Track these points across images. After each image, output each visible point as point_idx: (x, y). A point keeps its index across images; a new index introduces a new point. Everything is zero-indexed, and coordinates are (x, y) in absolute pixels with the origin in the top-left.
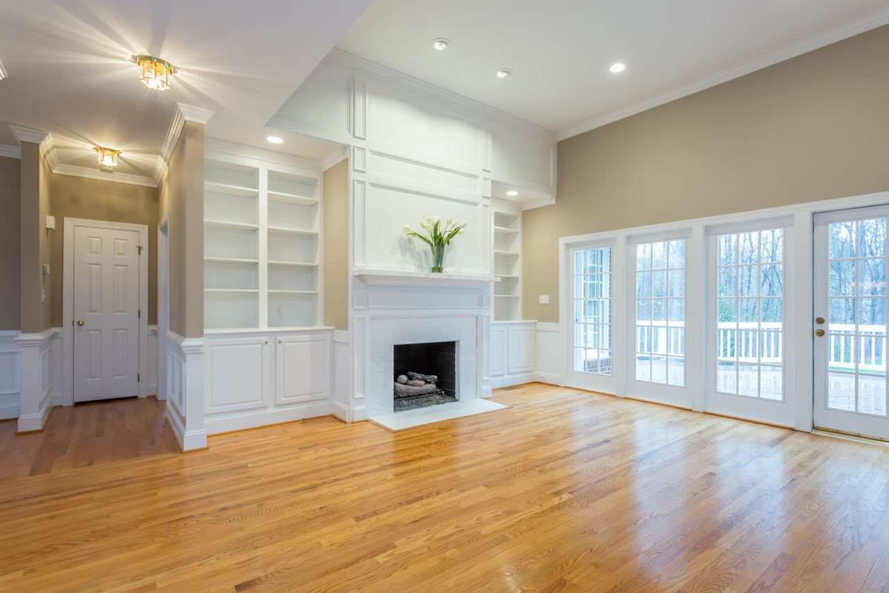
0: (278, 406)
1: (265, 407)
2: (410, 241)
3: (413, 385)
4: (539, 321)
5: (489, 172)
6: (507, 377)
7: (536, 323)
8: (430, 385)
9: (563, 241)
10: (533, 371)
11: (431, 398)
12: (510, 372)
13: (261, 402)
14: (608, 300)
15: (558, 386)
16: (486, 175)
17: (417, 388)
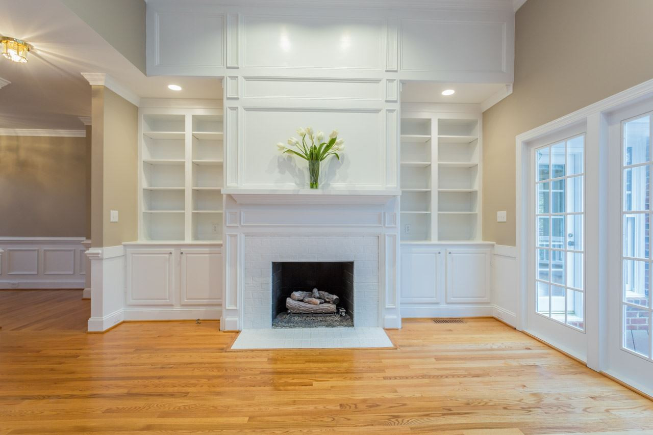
0: (183, 305)
1: (172, 305)
2: (290, 158)
3: (308, 303)
4: (497, 244)
5: (396, 71)
6: (443, 306)
7: (493, 245)
8: (329, 305)
9: (520, 139)
10: (488, 303)
11: (328, 318)
12: (448, 301)
13: (168, 301)
14: (643, 216)
15: (515, 329)
16: (391, 76)
17: (312, 306)
